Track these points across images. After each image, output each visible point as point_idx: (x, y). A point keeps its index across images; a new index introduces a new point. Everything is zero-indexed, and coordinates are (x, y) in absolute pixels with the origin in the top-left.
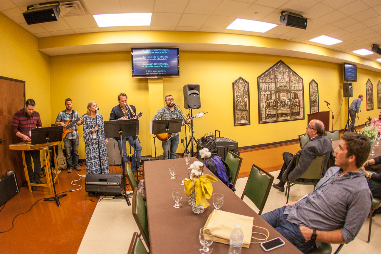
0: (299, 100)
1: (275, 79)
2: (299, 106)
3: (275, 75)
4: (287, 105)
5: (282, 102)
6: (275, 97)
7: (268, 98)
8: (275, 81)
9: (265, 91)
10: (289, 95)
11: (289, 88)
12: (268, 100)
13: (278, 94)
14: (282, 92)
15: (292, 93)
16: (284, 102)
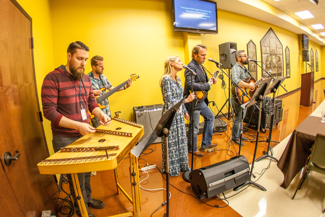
0: (281, 63)
1: (269, 43)
2: (281, 68)
3: (269, 40)
4: (276, 67)
5: (273, 64)
6: (270, 59)
7: (266, 60)
8: (269, 46)
9: (265, 54)
10: (276, 58)
11: (276, 53)
12: (266, 63)
13: (271, 56)
14: (273, 55)
15: (278, 56)
16: (274, 64)
